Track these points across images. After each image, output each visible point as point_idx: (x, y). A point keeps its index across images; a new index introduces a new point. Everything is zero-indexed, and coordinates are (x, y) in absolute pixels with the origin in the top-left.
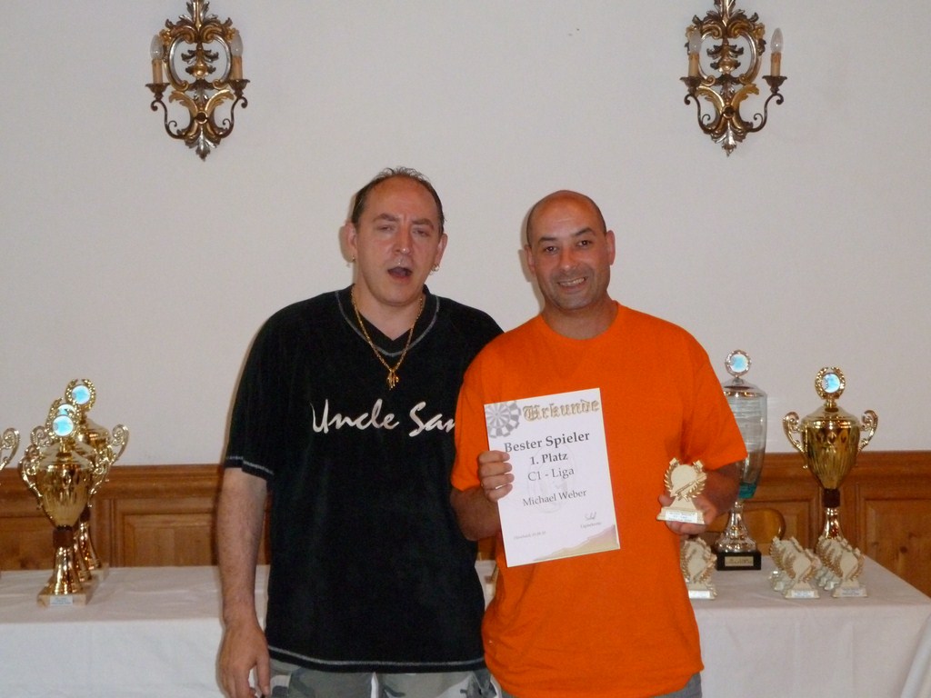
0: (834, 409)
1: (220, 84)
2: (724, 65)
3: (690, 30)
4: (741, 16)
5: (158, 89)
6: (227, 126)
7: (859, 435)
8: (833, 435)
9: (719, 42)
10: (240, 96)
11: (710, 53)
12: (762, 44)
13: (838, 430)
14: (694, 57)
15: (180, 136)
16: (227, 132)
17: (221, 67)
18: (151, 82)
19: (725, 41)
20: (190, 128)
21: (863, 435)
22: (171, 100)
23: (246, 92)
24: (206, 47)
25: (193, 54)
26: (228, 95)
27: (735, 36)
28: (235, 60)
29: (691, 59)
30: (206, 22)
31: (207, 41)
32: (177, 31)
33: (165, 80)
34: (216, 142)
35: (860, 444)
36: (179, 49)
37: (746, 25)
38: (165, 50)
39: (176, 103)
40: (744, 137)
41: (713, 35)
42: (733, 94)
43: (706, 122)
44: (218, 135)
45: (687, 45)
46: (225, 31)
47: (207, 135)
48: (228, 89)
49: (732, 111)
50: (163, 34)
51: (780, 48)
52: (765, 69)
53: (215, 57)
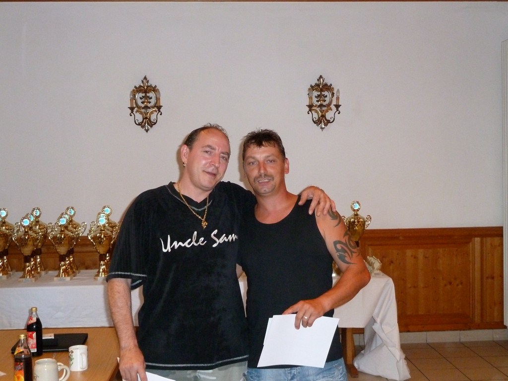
0: (357, 215)
1: (153, 107)
2: (320, 101)
3: (309, 89)
4: (326, 85)
5: (132, 109)
6: (155, 121)
7: (365, 223)
8: (356, 223)
9: (319, 93)
10: (159, 111)
11: (316, 97)
12: (333, 94)
13: (358, 222)
14: (311, 98)
15: (139, 124)
16: (155, 123)
17: (153, 101)
18: (130, 106)
19: (321, 93)
20: (142, 122)
21: (367, 223)
22: (136, 112)
23: (161, 110)
24: (148, 95)
25: (143, 97)
26: (156, 111)
27: (324, 91)
28: (158, 99)
29: (309, 99)
30: (148, 87)
31: (148, 93)
32: (138, 89)
33: (135, 106)
34: (151, 127)
35: (366, 226)
36: (139, 96)
37: (328, 88)
38: (134, 96)
39: (138, 113)
40: (327, 125)
41: (317, 91)
42: (324, 111)
43: (315, 120)
44: (152, 124)
45: (308, 94)
46: (155, 89)
47: (148, 124)
48: (155, 109)
49: (323, 116)
50: (134, 90)
51: (339, 95)
52: (334, 102)
53: (151, 98)
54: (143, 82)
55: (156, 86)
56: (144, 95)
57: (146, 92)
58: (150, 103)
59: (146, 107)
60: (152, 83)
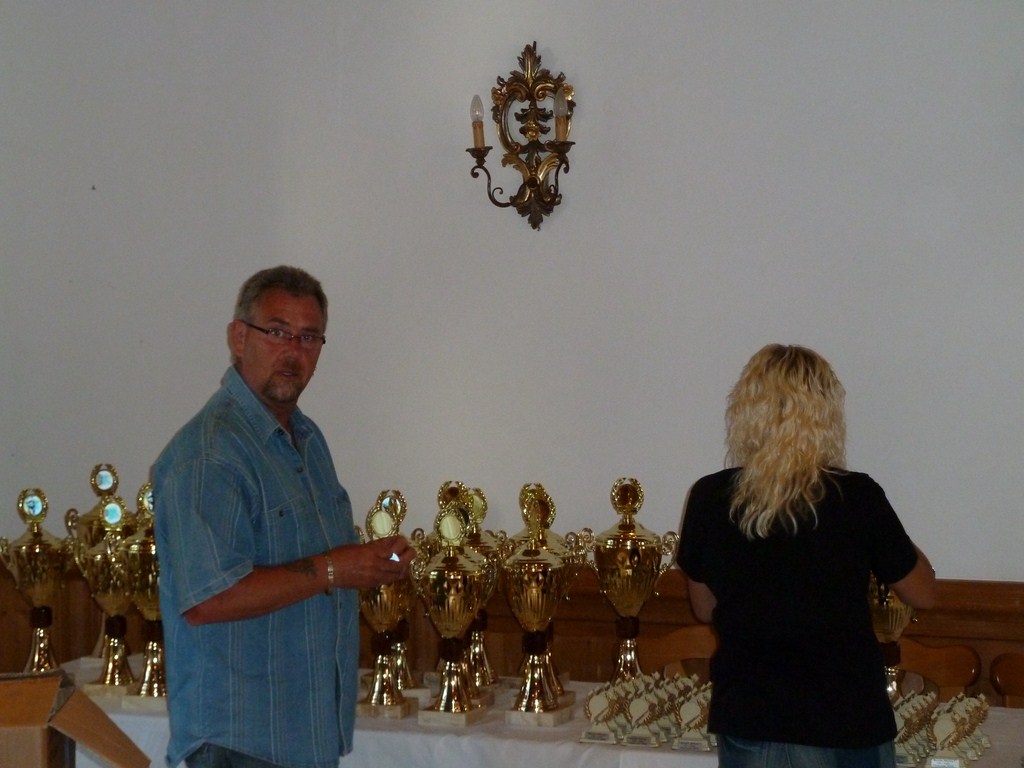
10: (563, 161)
15: (506, 204)
18: (471, 146)
20: (521, 195)
25: (526, 113)
30: (537, 78)
31: (540, 98)
32: (510, 89)
46: (560, 86)
53: (549, 116)
54: (523, 63)
55: (561, 78)
56: (526, 104)
57: (531, 96)
58: (545, 131)
59: (535, 146)
60: (553, 65)
